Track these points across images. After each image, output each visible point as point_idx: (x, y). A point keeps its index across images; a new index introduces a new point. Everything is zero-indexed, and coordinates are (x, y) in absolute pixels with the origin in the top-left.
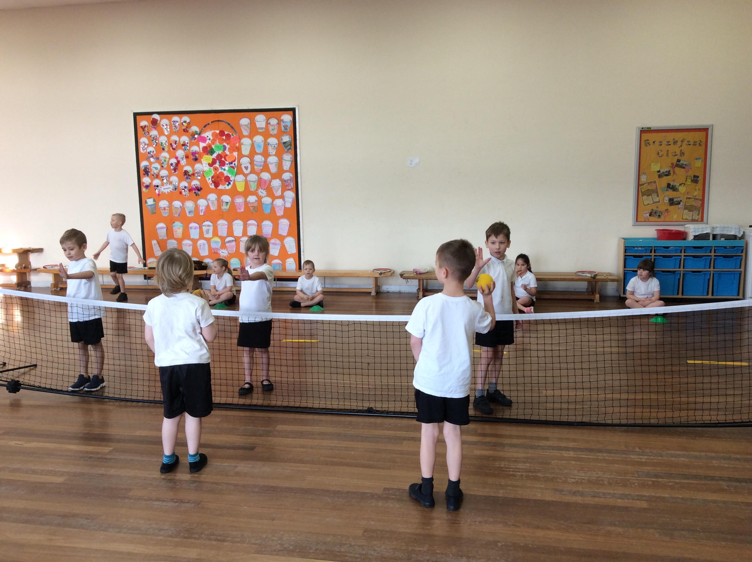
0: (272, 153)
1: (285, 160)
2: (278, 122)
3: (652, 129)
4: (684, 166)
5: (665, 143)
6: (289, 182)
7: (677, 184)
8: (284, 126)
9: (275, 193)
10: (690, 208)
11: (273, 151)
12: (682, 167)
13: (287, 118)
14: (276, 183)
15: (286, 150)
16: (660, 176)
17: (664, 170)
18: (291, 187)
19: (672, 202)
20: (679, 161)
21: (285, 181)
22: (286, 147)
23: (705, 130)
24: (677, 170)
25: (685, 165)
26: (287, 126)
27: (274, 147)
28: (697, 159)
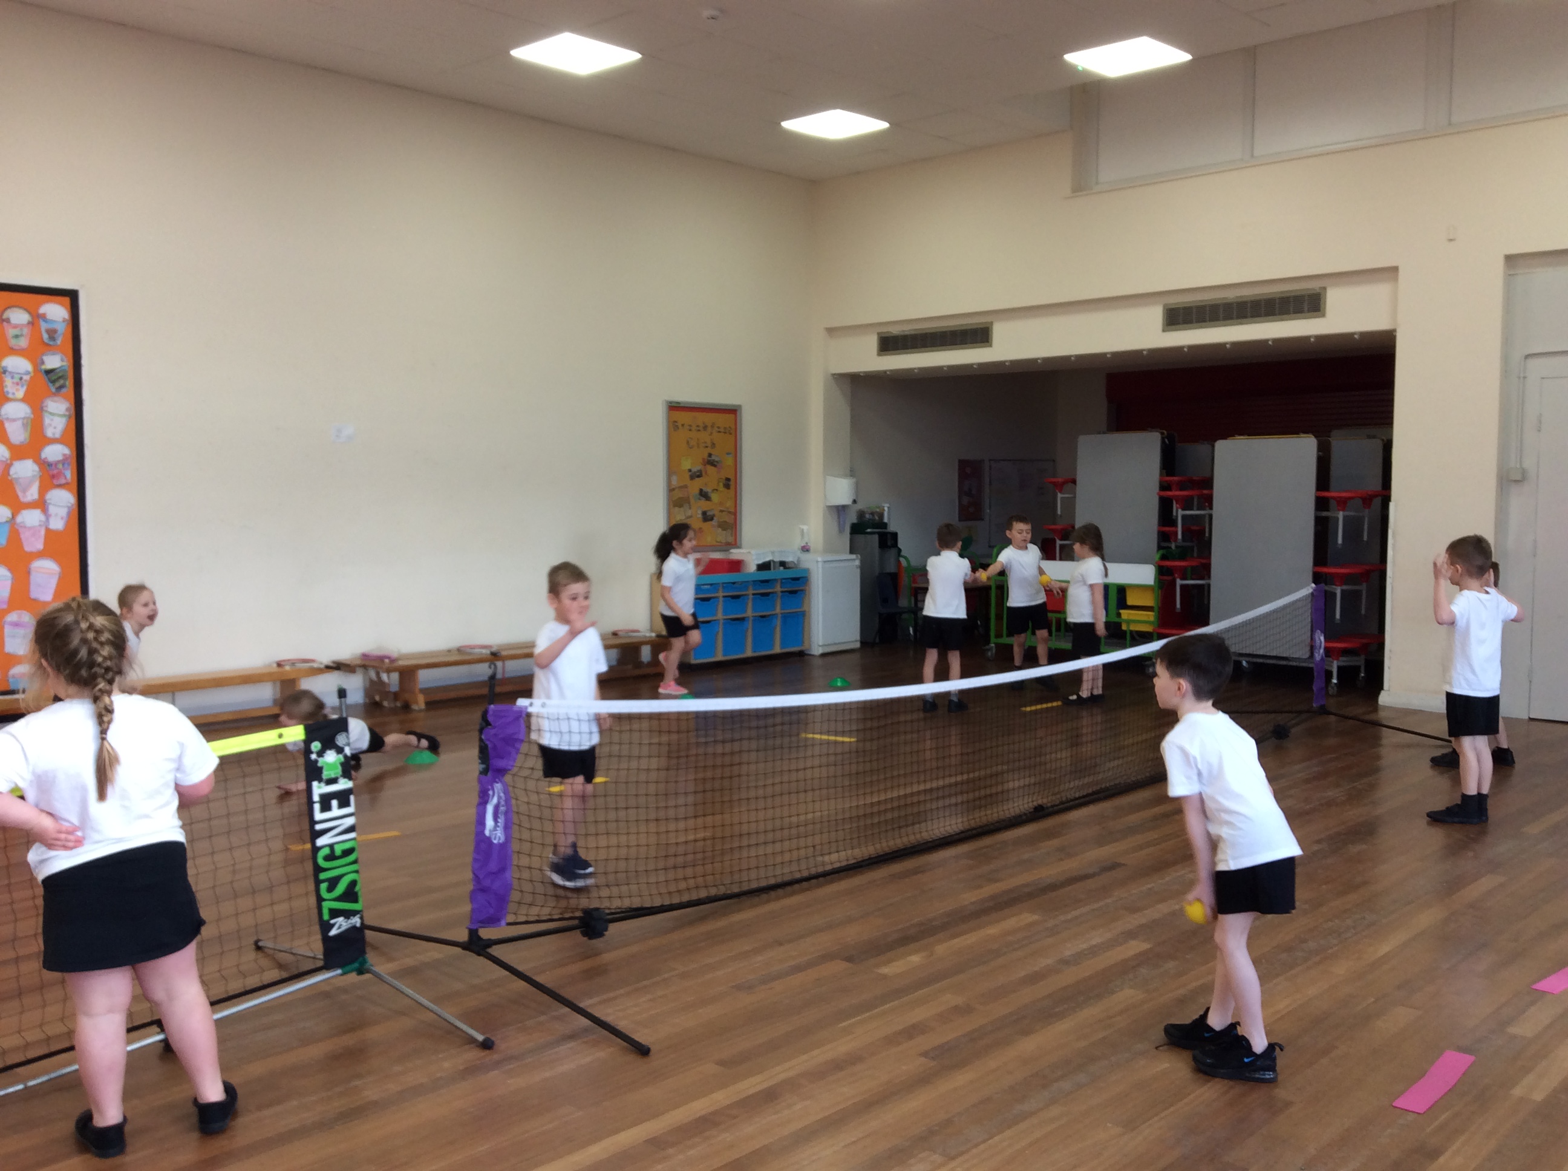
0: (14, 394)
1: (51, 413)
2: (30, 319)
3: (681, 405)
4: (715, 463)
5: (694, 427)
6: (60, 466)
7: (708, 490)
8: (48, 331)
9: (20, 494)
10: (724, 526)
11: (17, 390)
12: (712, 463)
13: (56, 312)
14: (25, 470)
15: (53, 390)
16: (692, 478)
17: (694, 469)
18: (66, 478)
19: (707, 517)
20: (710, 455)
21: (50, 465)
22: (53, 382)
23: (733, 411)
24: (710, 469)
25: (717, 462)
26: (55, 331)
27: (21, 379)
28: (728, 454)
